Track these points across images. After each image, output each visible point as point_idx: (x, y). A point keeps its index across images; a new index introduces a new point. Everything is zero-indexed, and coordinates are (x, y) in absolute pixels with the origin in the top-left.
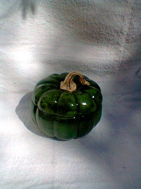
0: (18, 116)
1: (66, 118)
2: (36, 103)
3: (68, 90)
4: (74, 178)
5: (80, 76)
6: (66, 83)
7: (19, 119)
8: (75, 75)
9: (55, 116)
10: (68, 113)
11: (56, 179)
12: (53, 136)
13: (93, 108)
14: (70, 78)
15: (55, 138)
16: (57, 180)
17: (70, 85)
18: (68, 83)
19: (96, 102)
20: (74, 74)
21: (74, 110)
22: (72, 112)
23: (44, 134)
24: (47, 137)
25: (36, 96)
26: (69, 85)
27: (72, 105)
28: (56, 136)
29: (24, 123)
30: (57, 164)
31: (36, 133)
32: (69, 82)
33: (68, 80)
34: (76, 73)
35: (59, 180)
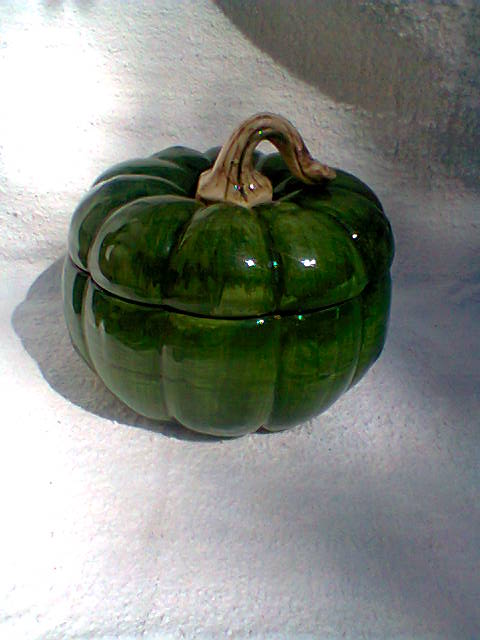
0: (21, 337)
1: (219, 322)
2: (83, 256)
3: (231, 199)
4: (251, 609)
5: (291, 140)
6: (221, 171)
7: (22, 348)
8: (268, 131)
9: (167, 313)
10: (227, 294)
11: (159, 614)
12: (161, 417)
13: (349, 278)
14: (242, 146)
15: (172, 428)
16: (167, 620)
17: (243, 177)
18: (235, 169)
19: (364, 256)
20: (261, 123)
21: (258, 282)
22: (247, 290)
23: (126, 409)
24: (138, 421)
25: (81, 228)
26: (239, 178)
27: (251, 263)
28: (174, 412)
29: (40, 364)
30: (173, 541)
31: (87, 408)
32: (237, 161)
33: (232, 155)
34: (269, 122)
35: (177, 620)
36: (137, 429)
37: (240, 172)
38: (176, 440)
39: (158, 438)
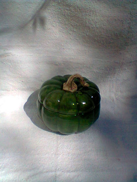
1: (68, 116)
3: (70, 90)
6: (68, 85)
10: (69, 111)
11: (58, 168)
12: (56, 131)
13: (92, 107)
14: (72, 80)
20: (75, 76)
21: (75, 109)
23: (49, 129)
26: (71, 86)
28: (59, 130)
29: (31, 119)
30: (60, 155)
31: (41, 128)
33: (70, 82)
34: (77, 76)
35: (61, 169)
36: (51, 133)
37: (71, 85)
38: (59, 135)
39: (56, 135)
